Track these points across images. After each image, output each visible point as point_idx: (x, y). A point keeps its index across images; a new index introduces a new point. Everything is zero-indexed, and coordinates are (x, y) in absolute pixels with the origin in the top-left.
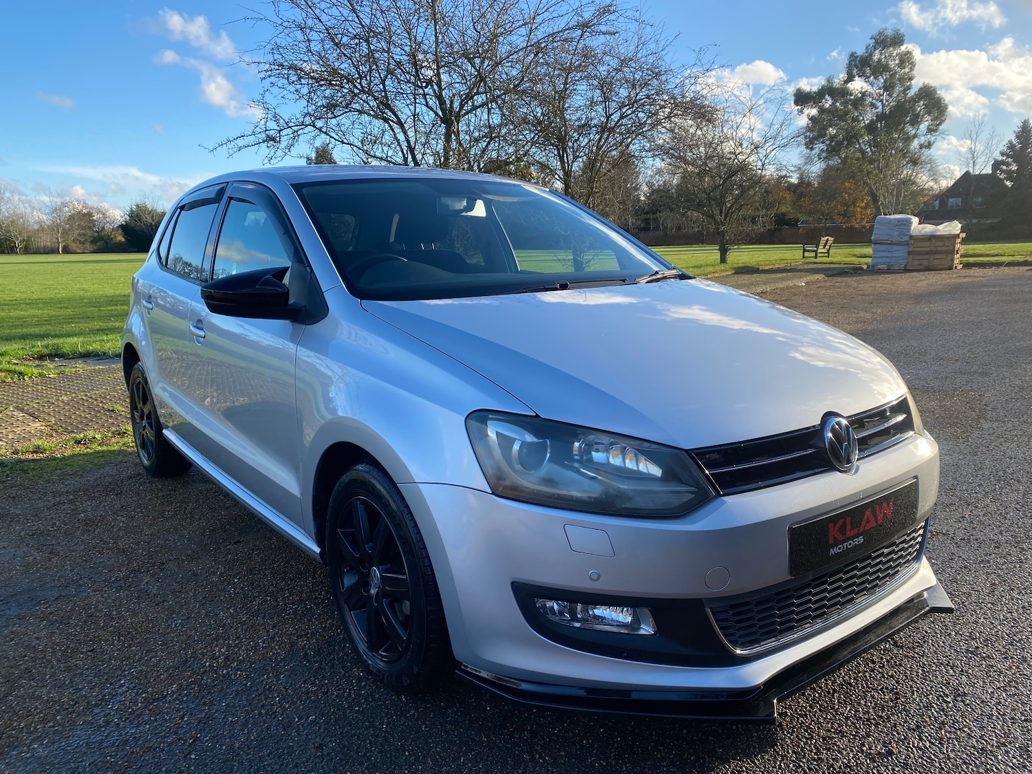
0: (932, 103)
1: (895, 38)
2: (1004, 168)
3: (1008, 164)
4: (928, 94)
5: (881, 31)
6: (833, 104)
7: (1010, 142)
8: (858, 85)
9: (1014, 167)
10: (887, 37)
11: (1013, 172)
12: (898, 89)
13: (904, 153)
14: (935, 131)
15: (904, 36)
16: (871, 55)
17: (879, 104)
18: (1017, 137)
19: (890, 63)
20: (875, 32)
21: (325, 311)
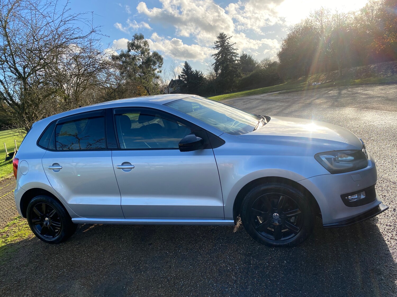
0: (157, 58)
1: (141, 36)
2: (183, 77)
4: (155, 54)
5: (136, 34)
6: (126, 60)
7: (183, 69)
8: (132, 53)
9: (186, 77)
10: (138, 36)
11: (187, 78)
12: (146, 53)
13: (154, 75)
14: (161, 67)
15: (143, 36)
16: (134, 42)
17: (141, 59)
18: (185, 67)
19: (141, 45)
20: (134, 34)
21: (223, 142)
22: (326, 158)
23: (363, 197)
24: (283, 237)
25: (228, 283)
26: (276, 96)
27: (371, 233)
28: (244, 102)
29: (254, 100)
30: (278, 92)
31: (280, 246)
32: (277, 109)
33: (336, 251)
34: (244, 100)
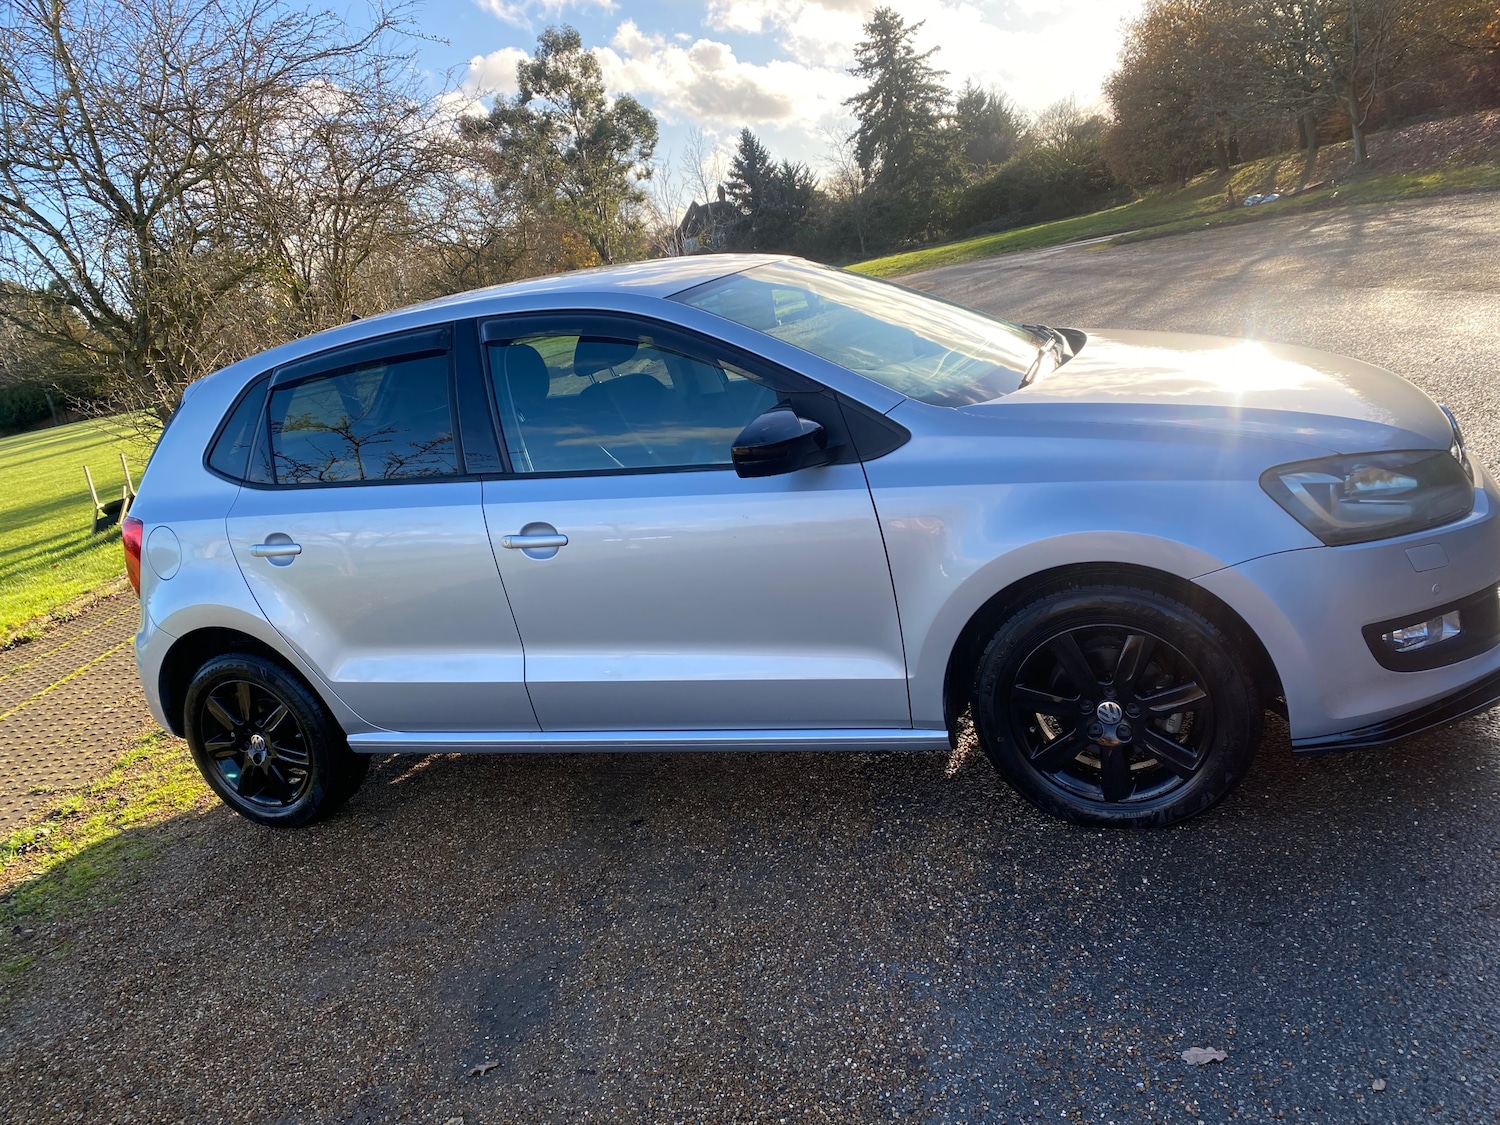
0: (635, 120)
1: (568, 38)
2: (737, 191)
3: (739, 186)
4: (627, 107)
5: (548, 29)
6: (514, 134)
7: (737, 160)
8: (538, 105)
9: (748, 190)
10: (557, 37)
11: (749, 195)
12: (591, 105)
13: (624, 187)
14: (649, 155)
15: (579, 35)
16: (544, 63)
17: (571, 127)
18: (743, 151)
19: (571, 71)
20: (542, 32)
21: (900, 436)
22: (1307, 486)
23: (1449, 631)
24: (1138, 791)
25: (931, 960)
26: (1100, 254)
27: (1478, 768)
28: (977, 281)
29: (1016, 271)
30: (1109, 238)
31: (1124, 824)
32: (1107, 304)
33: (1341, 837)
34: (978, 274)
